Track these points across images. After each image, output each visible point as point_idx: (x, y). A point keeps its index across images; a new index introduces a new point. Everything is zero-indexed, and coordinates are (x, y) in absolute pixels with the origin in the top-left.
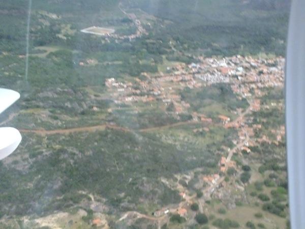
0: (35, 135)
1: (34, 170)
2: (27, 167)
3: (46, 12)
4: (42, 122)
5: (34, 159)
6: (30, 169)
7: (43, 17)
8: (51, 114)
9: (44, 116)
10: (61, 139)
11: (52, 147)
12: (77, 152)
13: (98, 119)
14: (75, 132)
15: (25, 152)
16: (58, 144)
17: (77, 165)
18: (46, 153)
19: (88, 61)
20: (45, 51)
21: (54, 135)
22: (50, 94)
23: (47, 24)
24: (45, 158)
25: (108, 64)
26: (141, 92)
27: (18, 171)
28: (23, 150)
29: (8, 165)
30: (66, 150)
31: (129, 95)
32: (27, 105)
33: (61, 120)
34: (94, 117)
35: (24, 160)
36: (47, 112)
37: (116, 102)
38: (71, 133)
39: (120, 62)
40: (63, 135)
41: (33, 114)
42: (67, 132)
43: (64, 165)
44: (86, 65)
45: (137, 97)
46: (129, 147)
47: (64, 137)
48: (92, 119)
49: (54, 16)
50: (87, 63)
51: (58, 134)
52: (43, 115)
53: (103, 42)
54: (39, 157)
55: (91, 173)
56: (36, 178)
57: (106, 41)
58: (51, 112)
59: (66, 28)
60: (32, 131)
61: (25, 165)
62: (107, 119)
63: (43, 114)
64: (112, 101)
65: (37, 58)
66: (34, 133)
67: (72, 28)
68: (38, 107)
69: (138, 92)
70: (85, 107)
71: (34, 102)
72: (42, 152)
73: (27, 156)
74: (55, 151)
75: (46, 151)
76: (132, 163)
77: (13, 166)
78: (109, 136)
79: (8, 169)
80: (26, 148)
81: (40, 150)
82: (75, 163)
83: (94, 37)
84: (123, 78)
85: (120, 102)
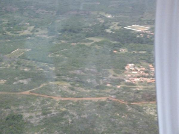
0: (52, 99)
1: (42, 124)
2: (38, 121)
3: (105, 13)
4: (62, 91)
5: (44, 116)
6: (39, 123)
7: (101, 17)
8: (71, 86)
9: (66, 87)
10: (69, 104)
11: (59, 109)
12: (76, 115)
13: (104, 93)
14: (82, 100)
15: (40, 111)
16: (65, 108)
17: (73, 124)
18: (54, 113)
19: (121, 50)
20: (92, 41)
21: (65, 101)
22: (78, 72)
23: (102, 21)
24: (52, 116)
25: (134, 53)
26: (149, 75)
27: (31, 123)
28: (39, 110)
29: (26, 118)
30: (68, 112)
31: (138, 77)
32: (58, 79)
33: (77, 91)
34: (102, 91)
35: (37, 116)
36: (69, 84)
37: (127, 81)
38: (78, 101)
39: (144, 52)
40: (72, 102)
41: (58, 85)
42: (76, 100)
43: (63, 123)
44: (118, 53)
45: (144, 79)
46: (118, 115)
47: (71, 103)
48: (99, 92)
49: (109, 16)
50: (119, 51)
51: (68, 100)
52: (64, 87)
53: (138, 36)
54: (49, 115)
55: (81, 130)
56: (42, 130)
57: (140, 36)
58: (72, 85)
59: (115, 25)
60: (51, 97)
61: (37, 120)
62: (111, 93)
63: (65, 85)
64: (124, 80)
65: (84, 45)
66: (52, 98)
67: (119, 25)
68: (64, 80)
69: (147, 74)
70: (101, 83)
71: (63, 77)
72: (51, 112)
73: (40, 113)
74: (60, 112)
75: (54, 112)
76: (115, 127)
77: (29, 120)
78: (106, 105)
79: (25, 121)
80: (41, 108)
81: (51, 111)
82: (72, 122)
83: (133, 32)
84: (140, 64)
85: (129, 81)
